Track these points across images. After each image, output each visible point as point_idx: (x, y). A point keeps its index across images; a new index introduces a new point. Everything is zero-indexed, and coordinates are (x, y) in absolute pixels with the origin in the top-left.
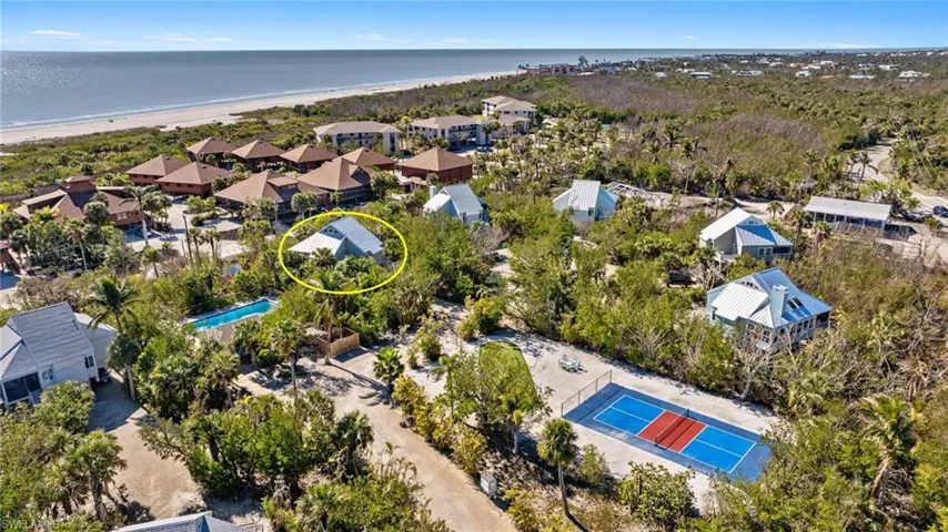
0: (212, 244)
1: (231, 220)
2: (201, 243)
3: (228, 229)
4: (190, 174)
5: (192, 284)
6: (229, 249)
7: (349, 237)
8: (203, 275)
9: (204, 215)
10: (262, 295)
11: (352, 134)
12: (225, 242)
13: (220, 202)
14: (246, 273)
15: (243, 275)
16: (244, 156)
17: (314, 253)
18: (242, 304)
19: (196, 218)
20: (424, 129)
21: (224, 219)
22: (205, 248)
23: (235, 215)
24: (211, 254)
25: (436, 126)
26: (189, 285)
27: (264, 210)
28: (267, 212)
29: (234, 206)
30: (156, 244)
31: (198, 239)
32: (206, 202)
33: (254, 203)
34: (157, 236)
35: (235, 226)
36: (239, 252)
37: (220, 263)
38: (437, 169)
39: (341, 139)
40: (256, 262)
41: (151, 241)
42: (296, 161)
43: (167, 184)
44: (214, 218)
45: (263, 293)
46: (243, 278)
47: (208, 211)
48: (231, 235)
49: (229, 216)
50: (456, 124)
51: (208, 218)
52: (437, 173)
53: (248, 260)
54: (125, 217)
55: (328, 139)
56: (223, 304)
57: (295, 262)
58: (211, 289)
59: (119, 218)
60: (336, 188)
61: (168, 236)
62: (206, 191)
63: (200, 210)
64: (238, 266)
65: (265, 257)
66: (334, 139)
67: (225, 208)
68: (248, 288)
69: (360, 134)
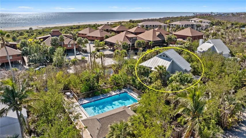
0: (102, 59)
1: (110, 50)
2: (97, 58)
3: (108, 54)
4: (97, 34)
5: (87, 80)
6: (109, 62)
7: (175, 60)
8: (94, 75)
9: (100, 48)
10: (124, 88)
11: (150, 25)
12: (107, 58)
13: (106, 43)
14: (116, 75)
15: (115, 77)
16: (115, 30)
17: (156, 68)
18: (114, 93)
19: (97, 49)
20: (175, 25)
21: (107, 50)
22: (99, 60)
23: (112, 49)
24: (101, 63)
25: (180, 24)
26: (86, 80)
27: (123, 46)
28: (125, 47)
29: (111, 45)
30: (79, 57)
31: (96, 56)
32: (101, 43)
33: (120, 43)
34: (82, 54)
35: (111, 53)
36: (113, 63)
37: (104, 68)
38: (191, 36)
39: (147, 27)
40: (122, 70)
41: (77, 56)
42: (133, 32)
43: (89, 36)
44: (104, 49)
45: (125, 87)
46: (115, 78)
47: (102, 46)
48: (110, 56)
49: (109, 49)
50: (187, 24)
51: (101, 49)
52: (191, 37)
53: (118, 68)
54: (71, 46)
55: (143, 26)
56: (103, 92)
57: (146, 72)
58: (98, 83)
59: (68, 46)
60: (152, 40)
61: (86, 54)
62: (102, 39)
63: (98, 46)
64: (112, 70)
65: (128, 68)
66: (145, 27)
67: (108, 45)
68: (117, 83)
69: (153, 25)
